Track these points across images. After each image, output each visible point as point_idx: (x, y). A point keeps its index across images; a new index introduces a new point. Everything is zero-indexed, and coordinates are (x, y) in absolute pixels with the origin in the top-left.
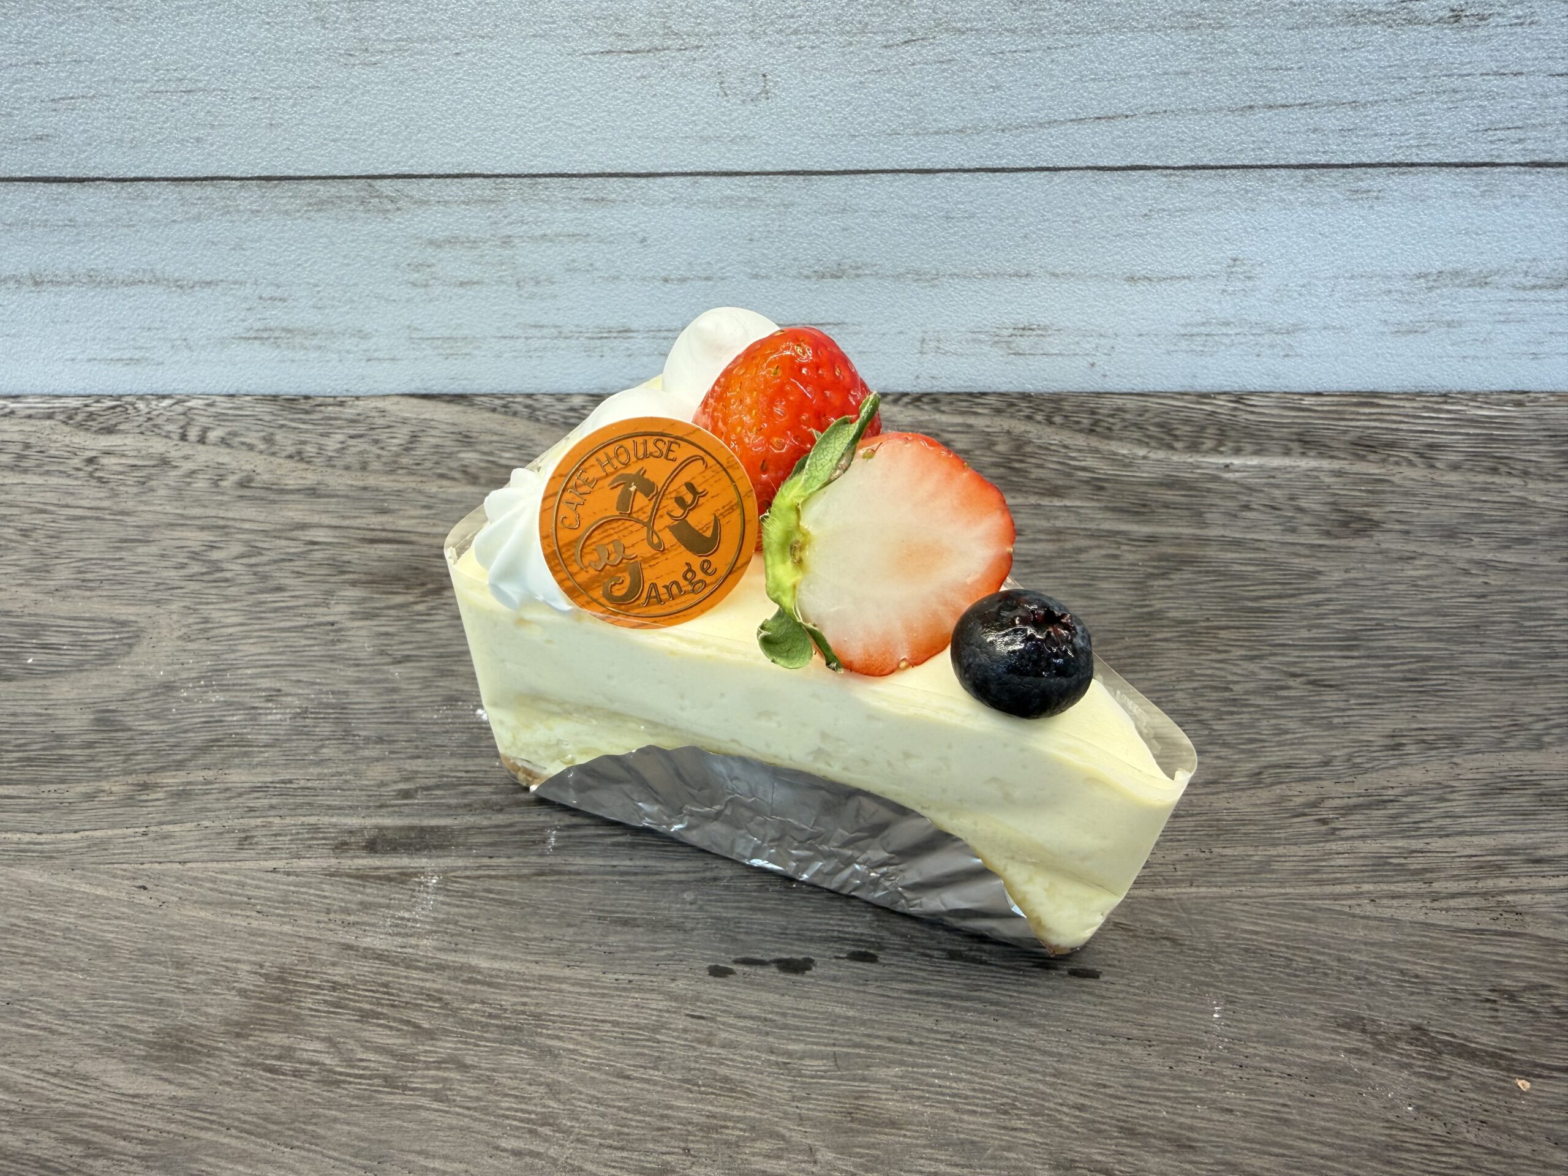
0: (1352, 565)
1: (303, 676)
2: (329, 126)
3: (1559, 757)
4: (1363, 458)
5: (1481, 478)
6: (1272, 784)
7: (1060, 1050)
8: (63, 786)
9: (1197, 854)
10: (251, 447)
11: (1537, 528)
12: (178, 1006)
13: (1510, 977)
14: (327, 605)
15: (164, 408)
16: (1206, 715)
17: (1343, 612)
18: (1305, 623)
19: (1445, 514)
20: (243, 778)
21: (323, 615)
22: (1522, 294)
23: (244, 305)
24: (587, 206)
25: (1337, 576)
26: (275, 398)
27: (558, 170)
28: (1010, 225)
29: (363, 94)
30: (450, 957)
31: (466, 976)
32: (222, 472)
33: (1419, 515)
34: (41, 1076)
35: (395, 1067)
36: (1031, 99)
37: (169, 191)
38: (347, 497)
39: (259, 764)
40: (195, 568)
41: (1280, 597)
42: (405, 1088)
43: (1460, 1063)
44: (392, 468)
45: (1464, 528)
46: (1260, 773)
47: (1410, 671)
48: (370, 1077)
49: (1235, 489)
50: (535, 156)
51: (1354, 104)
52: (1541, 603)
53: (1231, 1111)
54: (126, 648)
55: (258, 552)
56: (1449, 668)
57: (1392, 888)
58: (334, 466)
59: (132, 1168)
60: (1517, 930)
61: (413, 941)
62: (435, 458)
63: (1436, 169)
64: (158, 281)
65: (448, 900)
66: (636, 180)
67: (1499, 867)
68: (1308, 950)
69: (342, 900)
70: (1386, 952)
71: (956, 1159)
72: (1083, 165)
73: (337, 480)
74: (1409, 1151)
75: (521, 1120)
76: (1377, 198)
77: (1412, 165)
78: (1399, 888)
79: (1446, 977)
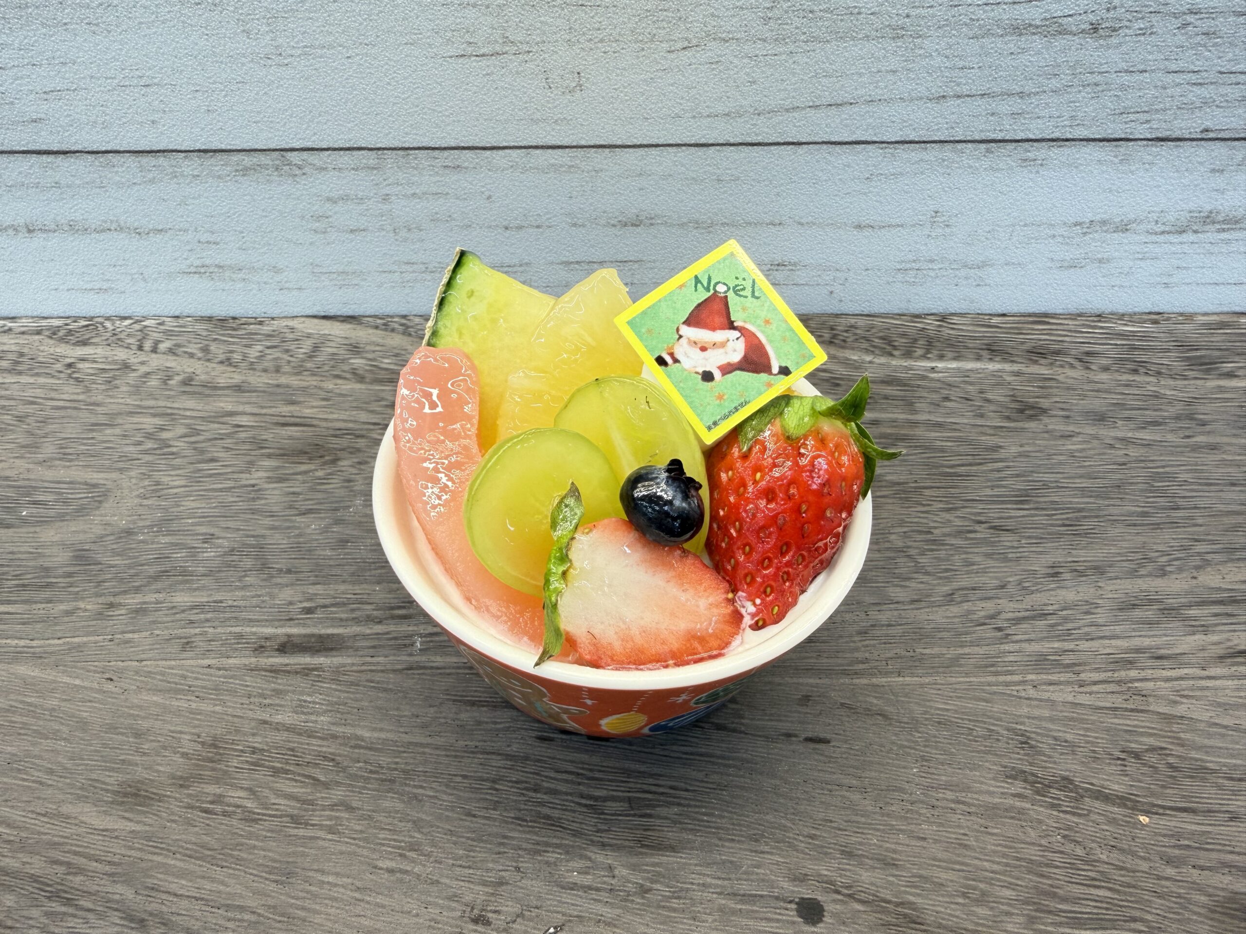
0: (1025, 441)
1: (231, 524)
2: (252, 111)
3: (1178, 582)
4: (1036, 362)
5: (1125, 377)
6: (962, 602)
7: (798, 795)
8: (49, 605)
9: (904, 653)
10: (192, 355)
11: (1166, 414)
12: (137, 765)
13: (1136, 742)
14: (250, 473)
15: (126, 326)
16: (913, 552)
17: (1018, 476)
18: (989, 484)
19: (1097, 404)
20: (186, 599)
21: (246, 479)
22: (1154, 238)
23: (188, 248)
24: (447, 171)
25: (1014, 449)
26: (210, 319)
27: (424, 145)
28: (766, 186)
29: (277, 88)
30: (340, 729)
31: (353, 743)
32: (170, 373)
33: (1077, 405)
34: (34, 816)
35: (299, 809)
36: (779, 90)
37: (130, 160)
38: (264, 392)
39: (196, 590)
40: (150, 445)
41: (970, 465)
42: (307, 824)
43: (1097, 804)
44: (299, 371)
45: (1110, 414)
46: (953, 594)
47: (1067, 519)
48: (281, 816)
49: (938, 385)
50: (406, 134)
51: (1021, 95)
52: (1167, 469)
53: (924, 839)
54: (96, 504)
55: (198, 433)
56: (1097, 517)
57: (1050, 677)
58: (254, 369)
59: (102, 882)
60: (1142, 708)
61: (313, 718)
62: (332, 363)
63: (1085, 143)
64: (121, 229)
65: (339, 688)
66: (483, 152)
67: (1131, 662)
68: (985, 723)
69: (259, 688)
70: (1044, 724)
71: (719, 874)
72: (820, 140)
73: (258, 380)
74: (1057, 867)
75: (393, 847)
76: (1042, 165)
77: (1067, 140)
78: (1054, 678)
79: (1088, 742)
